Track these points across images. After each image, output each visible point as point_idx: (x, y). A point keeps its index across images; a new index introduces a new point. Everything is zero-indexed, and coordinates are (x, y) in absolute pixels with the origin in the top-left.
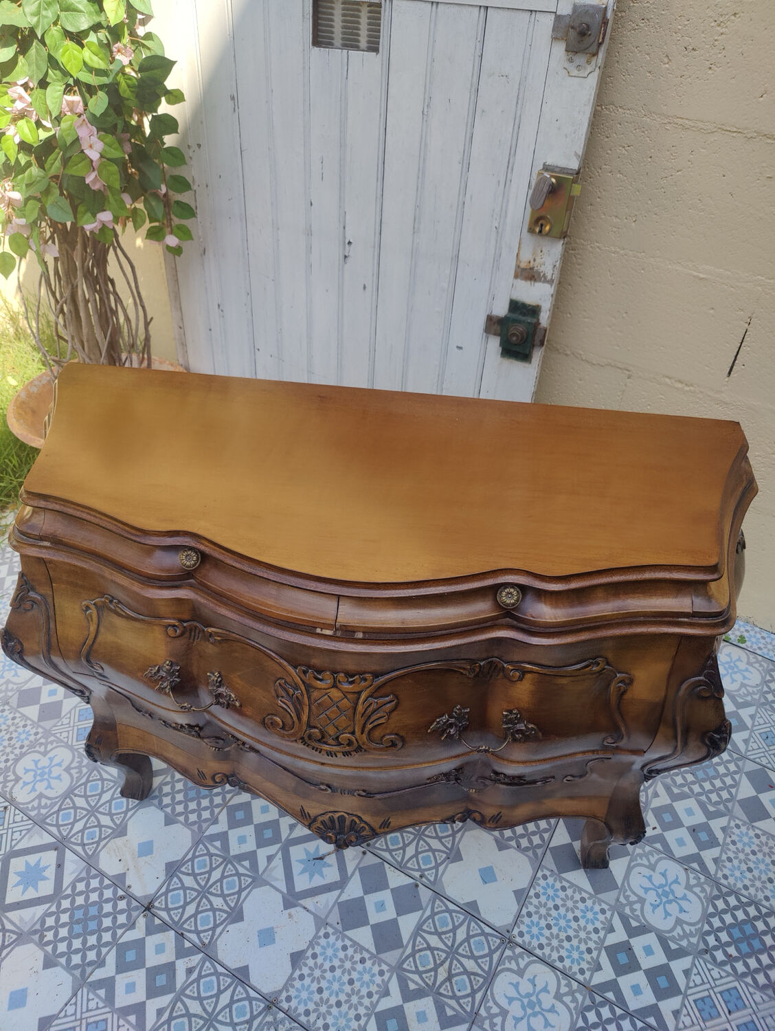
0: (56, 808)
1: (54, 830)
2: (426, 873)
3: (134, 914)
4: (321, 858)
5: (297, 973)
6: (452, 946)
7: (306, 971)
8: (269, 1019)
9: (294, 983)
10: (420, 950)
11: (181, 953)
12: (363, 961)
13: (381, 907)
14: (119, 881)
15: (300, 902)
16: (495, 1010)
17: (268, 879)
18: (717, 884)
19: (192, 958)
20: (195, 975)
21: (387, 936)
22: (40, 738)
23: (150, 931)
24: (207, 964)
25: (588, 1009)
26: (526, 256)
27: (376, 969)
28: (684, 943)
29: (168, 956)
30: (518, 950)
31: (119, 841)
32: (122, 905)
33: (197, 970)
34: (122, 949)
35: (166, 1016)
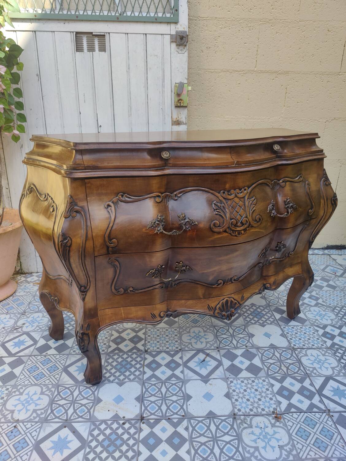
0: (49, 411)
1: (57, 420)
2: (247, 345)
3: (137, 425)
4: (204, 361)
5: (233, 400)
6: (278, 359)
7: (236, 397)
8: (239, 421)
9: (235, 404)
10: (270, 366)
11: (175, 425)
12: (253, 381)
13: (242, 363)
14: (116, 418)
15: (210, 378)
16: (311, 369)
17: (188, 379)
18: (330, 307)
19: (183, 423)
20: (190, 429)
21: (253, 369)
22: (12, 390)
23: (152, 426)
24: (192, 421)
25: (335, 353)
26: (175, 117)
27: (261, 381)
28: (339, 324)
29: (170, 430)
30: (299, 350)
31: (101, 405)
32: (127, 426)
33: (190, 426)
34: (145, 442)
35: (193, 452)
